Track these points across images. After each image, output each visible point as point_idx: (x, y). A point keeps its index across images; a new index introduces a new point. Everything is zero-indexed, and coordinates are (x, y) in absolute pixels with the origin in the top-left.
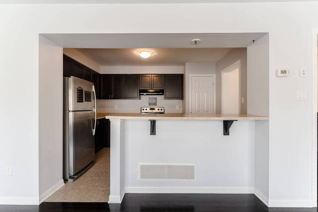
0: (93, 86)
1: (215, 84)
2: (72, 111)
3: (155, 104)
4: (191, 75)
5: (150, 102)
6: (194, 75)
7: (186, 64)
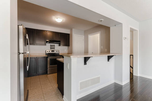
0: (27, 35)
1: (84, 40)
2: (23, 53)
3: (54, 48)
4: (75, 35)
5: (51, 47)
6: (76, 35)
7: (73, 29)
